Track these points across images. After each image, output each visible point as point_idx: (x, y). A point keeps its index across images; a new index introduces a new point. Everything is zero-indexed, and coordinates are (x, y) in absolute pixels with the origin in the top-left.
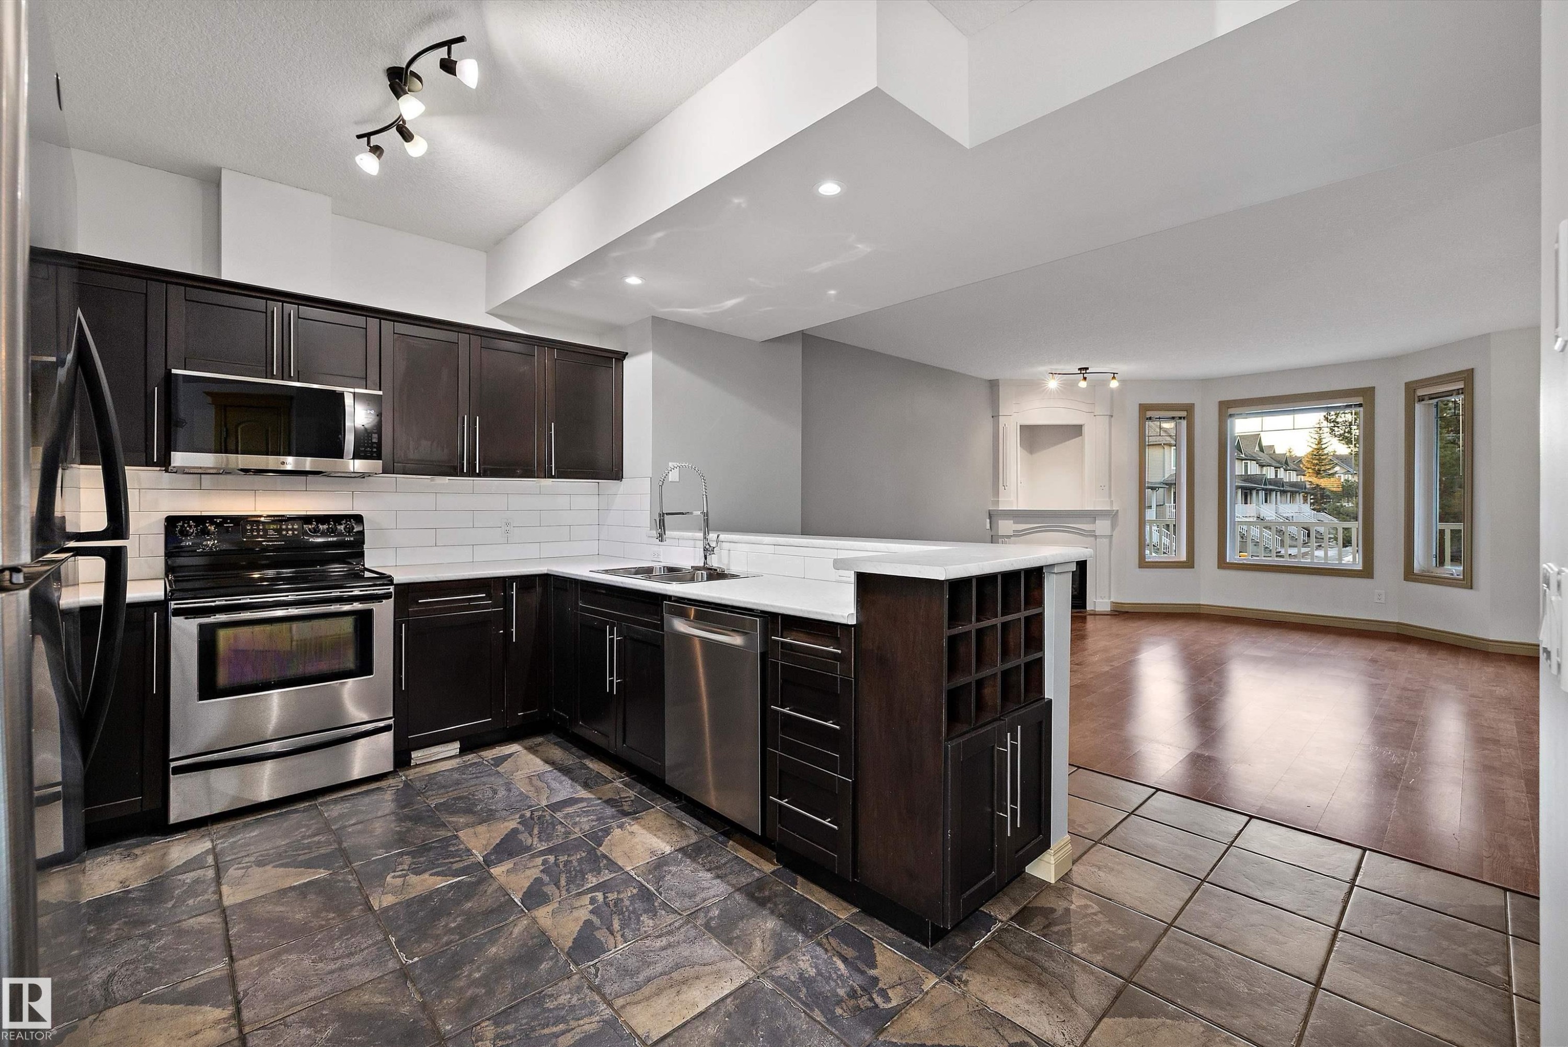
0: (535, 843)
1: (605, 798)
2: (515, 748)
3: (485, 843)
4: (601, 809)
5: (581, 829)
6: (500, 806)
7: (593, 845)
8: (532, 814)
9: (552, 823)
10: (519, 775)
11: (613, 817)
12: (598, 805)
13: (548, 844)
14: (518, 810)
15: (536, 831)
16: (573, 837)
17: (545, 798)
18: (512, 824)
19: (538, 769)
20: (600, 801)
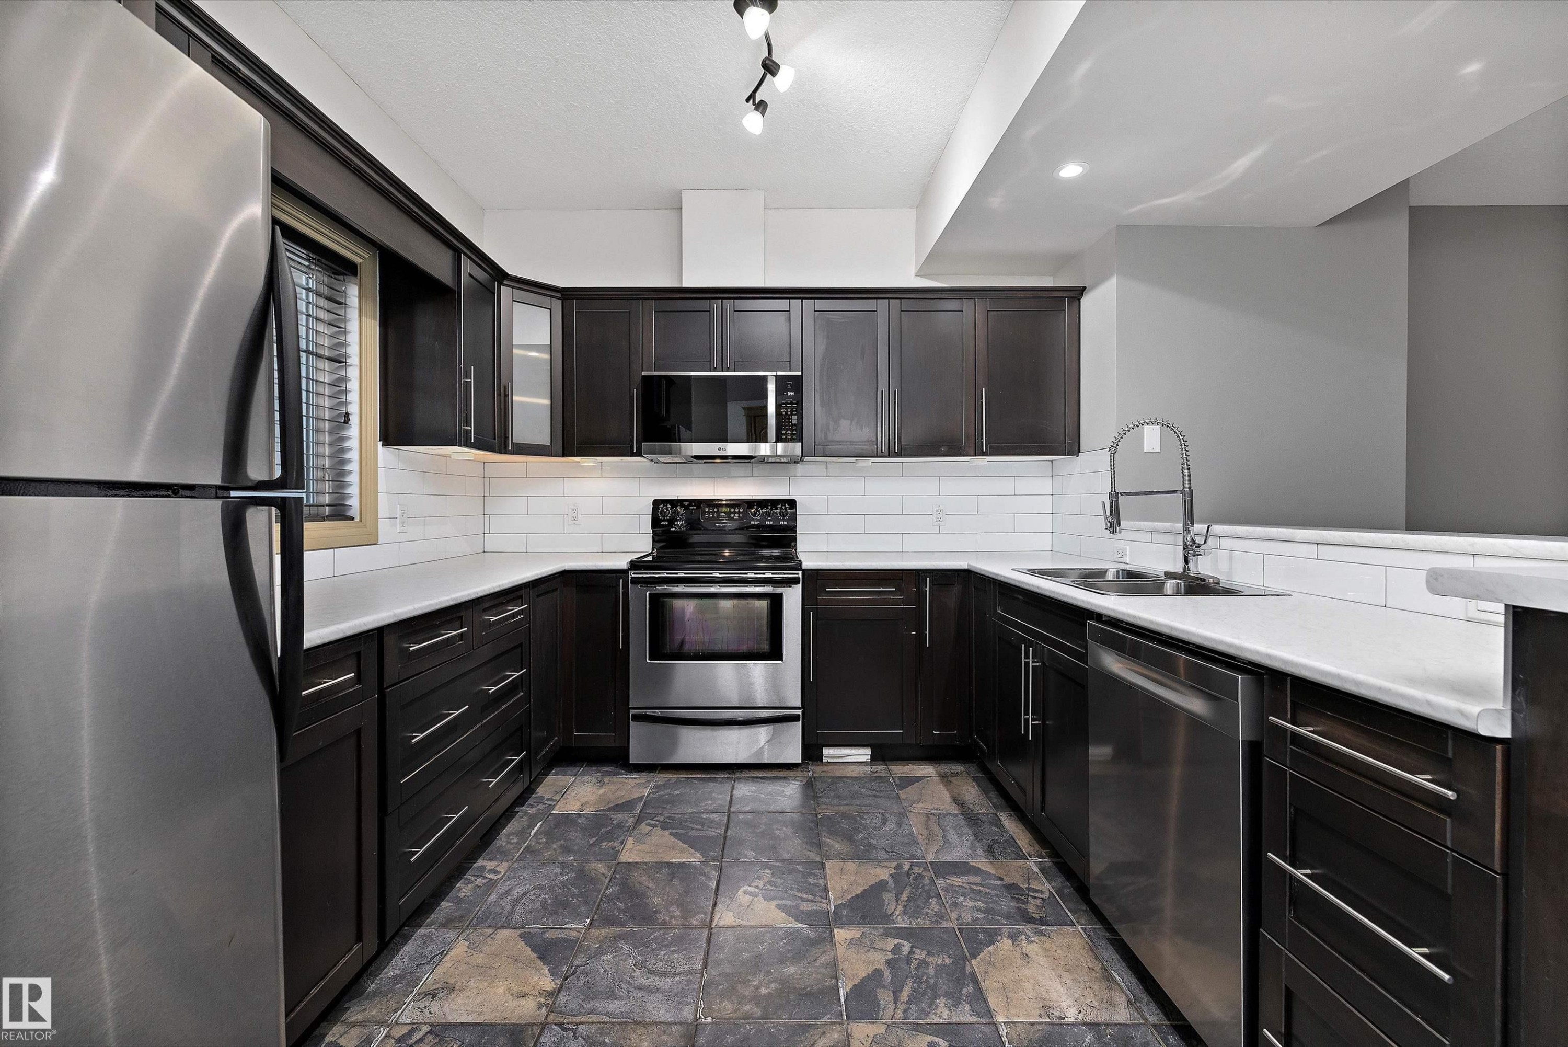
0: (897, 914)
1: (1007, 880)
2: (927, 770)
3: (846, 887)
4: (997, 896)
5: (959, 917)
6: (883, 842)
7: (966, 950)
8: (911, 869)
9: (928, 892)
10: (919, 808)
11: (1008, 916)
12: (994, 887)
13: (911, 922)
14: (898, 856)
15: (904, 897)
16: (945, 924)
17: (934, 850)
18: (883, 874)
19: (942, 807)
20: (999, 883)
